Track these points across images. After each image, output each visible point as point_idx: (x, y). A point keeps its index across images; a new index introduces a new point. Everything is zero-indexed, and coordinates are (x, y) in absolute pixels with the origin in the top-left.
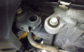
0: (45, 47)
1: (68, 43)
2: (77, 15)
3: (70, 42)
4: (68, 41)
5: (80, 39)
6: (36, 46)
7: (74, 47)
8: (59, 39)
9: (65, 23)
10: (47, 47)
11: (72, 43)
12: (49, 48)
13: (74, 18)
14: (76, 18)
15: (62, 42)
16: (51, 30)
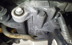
0: (19, 36)
1: (37, 30)
2: (38, 4)
3: (38, 28)
4: (36, 28)
5: (45, 25)
6: (10, 36)
7: (43, 32)
8: (30, 27)
9: (29, 12)
10: (21, 36)
11: (40, 29)
12: (22, 36)
13: (36, 7)
14: (37, 7)
15: (33, 30)
16: (17, 18)
